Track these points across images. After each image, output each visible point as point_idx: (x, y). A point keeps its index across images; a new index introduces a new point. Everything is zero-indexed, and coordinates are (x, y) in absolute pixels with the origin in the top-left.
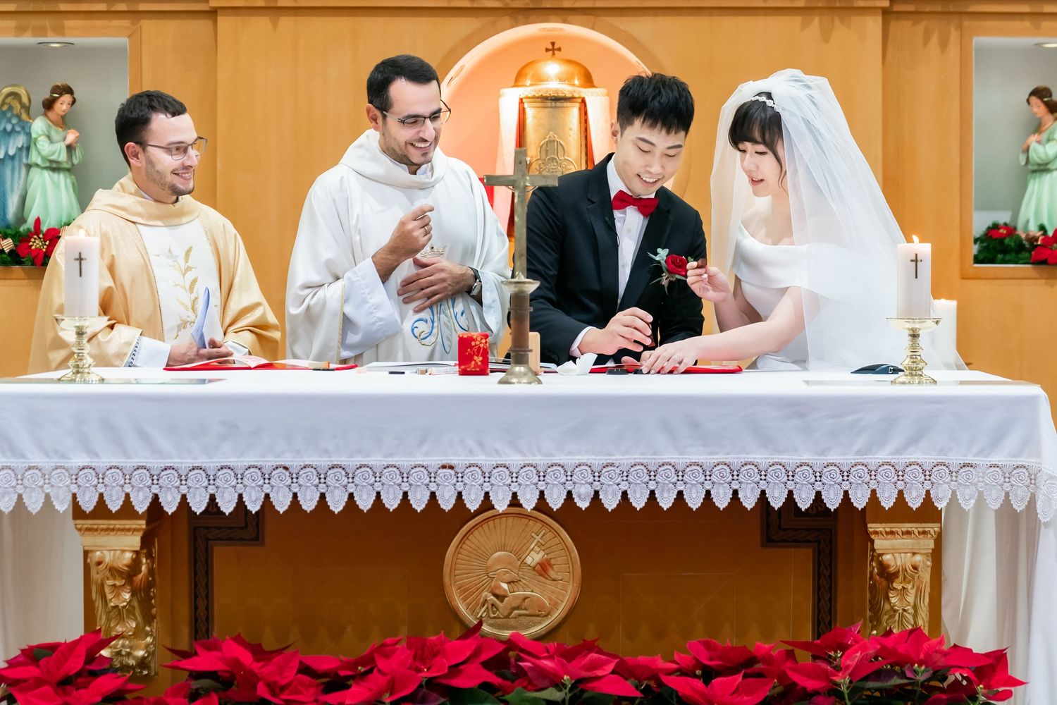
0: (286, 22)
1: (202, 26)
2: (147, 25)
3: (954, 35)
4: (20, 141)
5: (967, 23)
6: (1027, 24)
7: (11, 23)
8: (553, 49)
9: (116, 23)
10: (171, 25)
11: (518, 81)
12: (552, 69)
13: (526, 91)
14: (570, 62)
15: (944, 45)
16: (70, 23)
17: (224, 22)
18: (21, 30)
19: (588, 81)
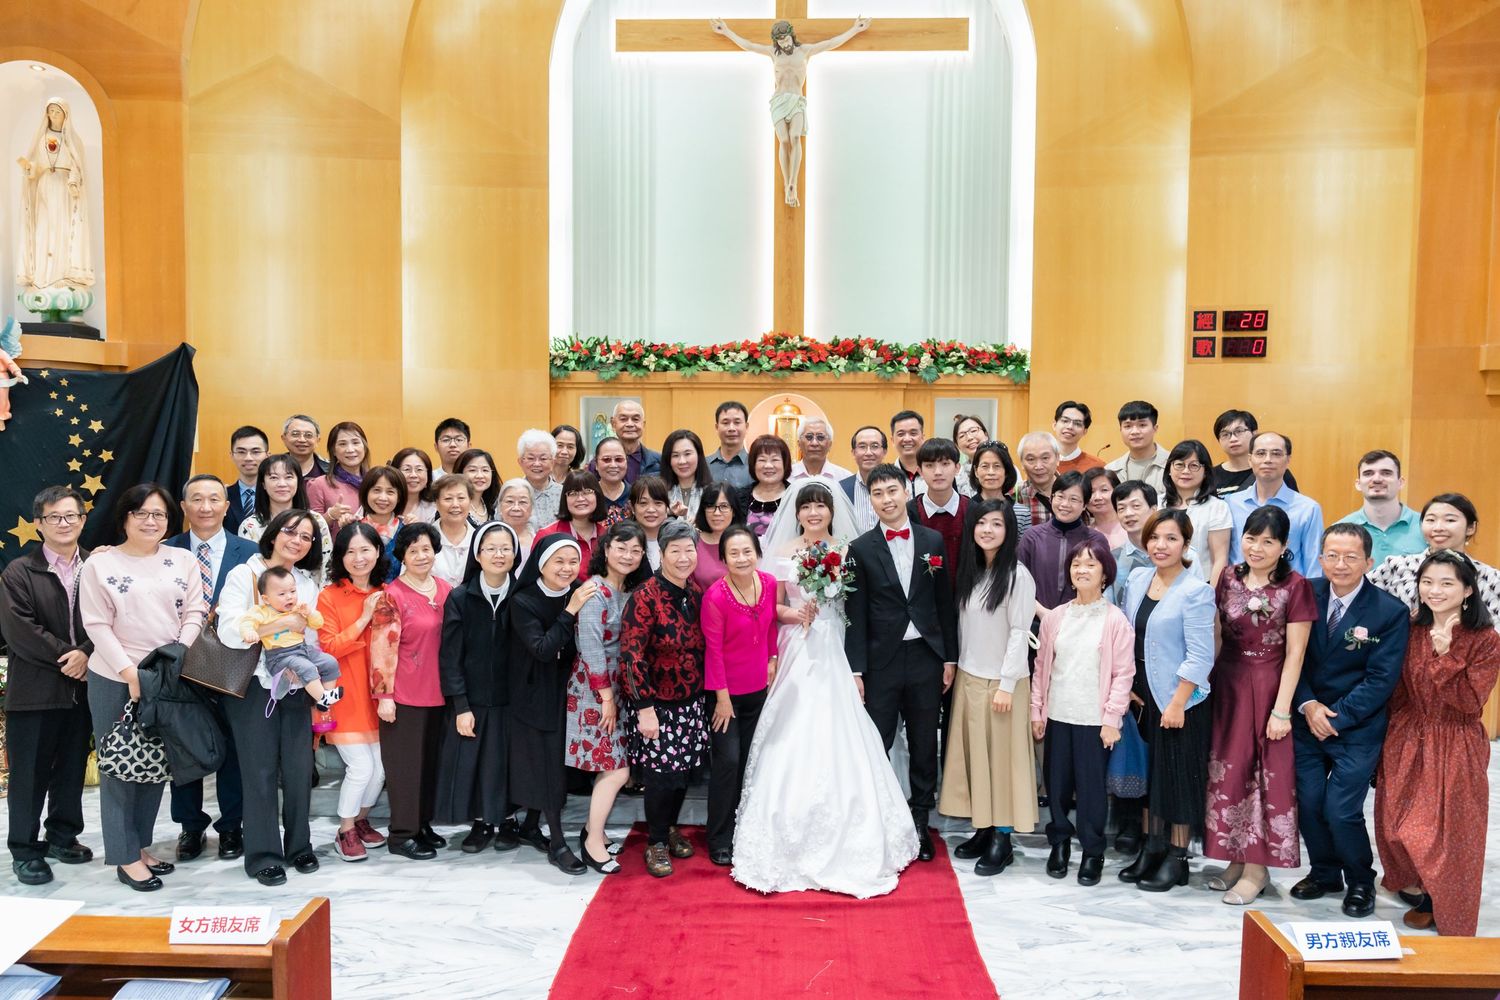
0: (696, 392)
1: (667, 393)
2: (648, 393)
3: (929, 397)
4: (603, 431)
5: (933, 393)
6: (954, 393)
7: (600, 391)
8: (787, 401)
9: (637, 392)
10: (657, 392)
11: (775, 412)
12: (787, 408)
13: (779, 416)
14: (794, 406)
15: (925, 400)
16: (621, 392)
17: (675, 393)
18: (604, 394)
19: (799, 412)
